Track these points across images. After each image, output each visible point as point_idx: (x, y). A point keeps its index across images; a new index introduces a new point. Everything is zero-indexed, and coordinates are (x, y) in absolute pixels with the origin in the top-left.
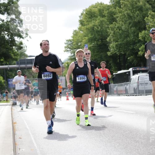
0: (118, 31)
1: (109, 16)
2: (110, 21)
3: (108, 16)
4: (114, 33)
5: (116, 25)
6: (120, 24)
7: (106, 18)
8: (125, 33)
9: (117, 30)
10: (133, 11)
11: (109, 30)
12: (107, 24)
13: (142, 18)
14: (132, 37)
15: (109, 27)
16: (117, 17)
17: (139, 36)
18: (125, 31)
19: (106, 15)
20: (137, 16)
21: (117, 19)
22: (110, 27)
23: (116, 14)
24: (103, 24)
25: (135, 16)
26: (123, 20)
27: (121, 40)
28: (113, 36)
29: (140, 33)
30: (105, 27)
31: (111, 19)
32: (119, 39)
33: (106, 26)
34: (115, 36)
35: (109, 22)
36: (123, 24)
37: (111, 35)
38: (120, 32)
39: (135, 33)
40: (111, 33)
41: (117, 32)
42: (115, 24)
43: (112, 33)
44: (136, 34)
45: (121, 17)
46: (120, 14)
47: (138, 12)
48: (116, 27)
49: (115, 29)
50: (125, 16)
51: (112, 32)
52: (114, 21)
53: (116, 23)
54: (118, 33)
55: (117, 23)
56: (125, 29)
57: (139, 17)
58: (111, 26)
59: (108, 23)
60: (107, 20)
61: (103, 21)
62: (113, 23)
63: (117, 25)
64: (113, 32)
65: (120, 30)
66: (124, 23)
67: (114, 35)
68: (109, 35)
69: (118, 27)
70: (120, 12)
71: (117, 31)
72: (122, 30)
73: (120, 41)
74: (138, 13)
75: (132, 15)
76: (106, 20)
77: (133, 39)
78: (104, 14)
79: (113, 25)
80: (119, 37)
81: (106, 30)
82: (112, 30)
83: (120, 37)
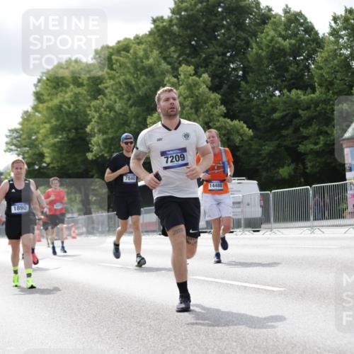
0: (108, 113)
1: (91, 84)
2: (93, 93)
3: (88, 85)
4: (100, 117)
5: (103, 102)
6: (111, 100)
7: (85, 88)
8: (121, 117)
9: (105, 110)
10: (135, 76)
11: (90, 111)
12: (87, 100)
13: (153, 89)
14: (134, 126)
15: (91, 105)
16: (106, 88)
17: (148, 122)
18: (121, 114)
19: (85, 82)
20: (143, 85)
21: (106, 91)
22: (93, 106)
23: (104, 81)
24: (79, 100)
25: (140, 85)
26: (118, 93)
27: (113, 130)
28: (98, 123)
29: (149, 117)
30: (83, 105)
31: (93, 91)
32: (108, 129)
33: (86, 103)
34: (103, 123)
35: (91, 96)
36: (117, 100)
37: (93, 120)
38: (112, 114)
39: (138, 117)
40: (94, 117)
41: (106, 115)
42: (102, 99)
43: (96, 117)
44: (140, 119)
45: (114, 87)
46: (112, 82)
47: (144, 77)
48: (104, 106)
49: (102, 110)
50: (121, 84)
51: (96, 115)
52: (100, 94)
53: (104, 99)
54: (107, 117)
55: (107, 98)
56: (121, 110)
57: (146, 87)
58: (94, 103)
59: (89, 98)
60: (88, 92)
61: (79, 93)
62: (99, 97)
63: (106, 102)
64: (98, 114)
65: (110, 111)
66: (120, 98)
67: (99, 121)
68: (91, 121)
69: (107, 107)
70: (111, 78)
71: (105, 113)
72: (115, 112)
73: (112, 132)
74: (144, 80)
75: (134, 83)
76: (85, 93)
77: (136, 128)
78: (80, 81)
79: (98, 102)
80: (108, 124)
81: (85, 111)
82: (96, 111)
83: (111, 125)
